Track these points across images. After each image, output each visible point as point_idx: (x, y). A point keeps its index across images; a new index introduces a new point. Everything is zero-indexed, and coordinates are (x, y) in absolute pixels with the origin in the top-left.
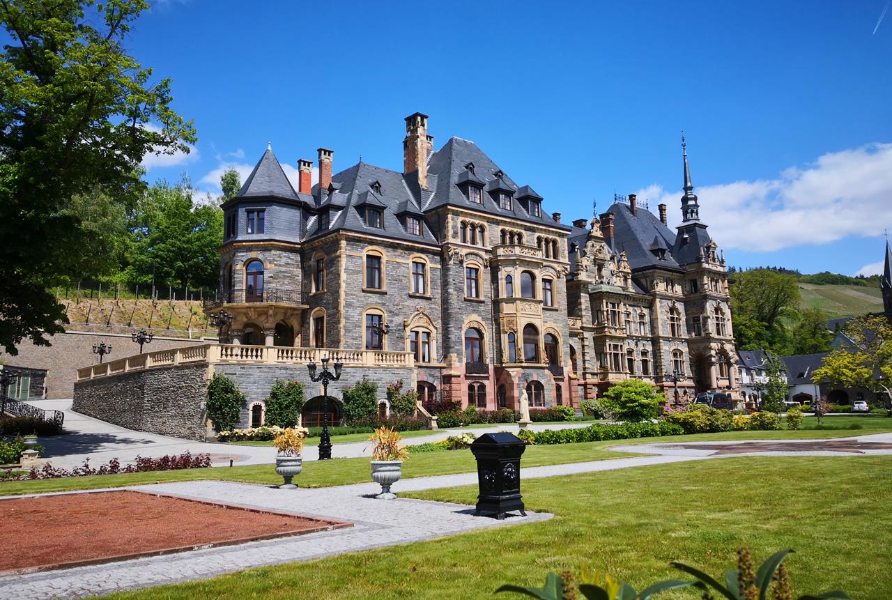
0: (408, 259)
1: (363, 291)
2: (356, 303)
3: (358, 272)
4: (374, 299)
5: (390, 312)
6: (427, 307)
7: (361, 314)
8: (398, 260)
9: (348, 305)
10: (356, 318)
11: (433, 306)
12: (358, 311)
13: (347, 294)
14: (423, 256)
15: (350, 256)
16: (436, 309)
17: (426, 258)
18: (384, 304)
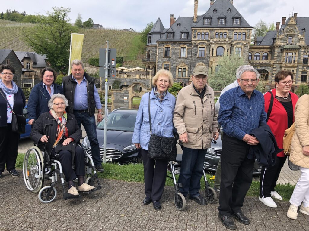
0: (179, 47)
1: (163, 58)
2: (161, 61)
3: (162, 53)
4: (167, 59)
5: (172, 63)
6: (185, 61)
7: (162, 64)
8: (176, 48)
9: (158, 62)
10: (161, 65)
11: (188, 60)
12: (161, 63)
13: (158, 59)
14: (185, 45)
15: (160, 48)
16: (189, 61)
17: (186, 46)
18: (170, 61)
